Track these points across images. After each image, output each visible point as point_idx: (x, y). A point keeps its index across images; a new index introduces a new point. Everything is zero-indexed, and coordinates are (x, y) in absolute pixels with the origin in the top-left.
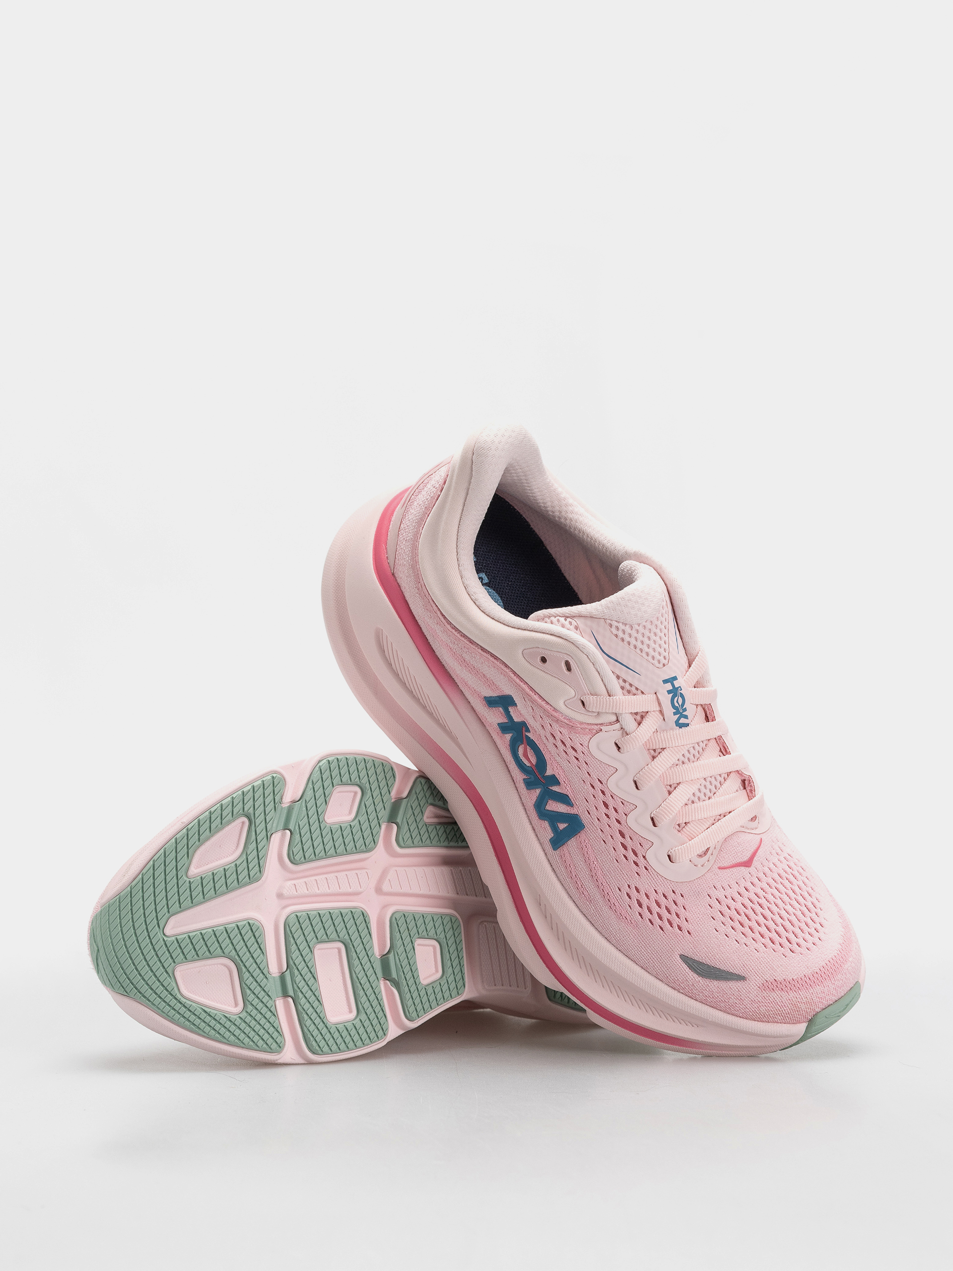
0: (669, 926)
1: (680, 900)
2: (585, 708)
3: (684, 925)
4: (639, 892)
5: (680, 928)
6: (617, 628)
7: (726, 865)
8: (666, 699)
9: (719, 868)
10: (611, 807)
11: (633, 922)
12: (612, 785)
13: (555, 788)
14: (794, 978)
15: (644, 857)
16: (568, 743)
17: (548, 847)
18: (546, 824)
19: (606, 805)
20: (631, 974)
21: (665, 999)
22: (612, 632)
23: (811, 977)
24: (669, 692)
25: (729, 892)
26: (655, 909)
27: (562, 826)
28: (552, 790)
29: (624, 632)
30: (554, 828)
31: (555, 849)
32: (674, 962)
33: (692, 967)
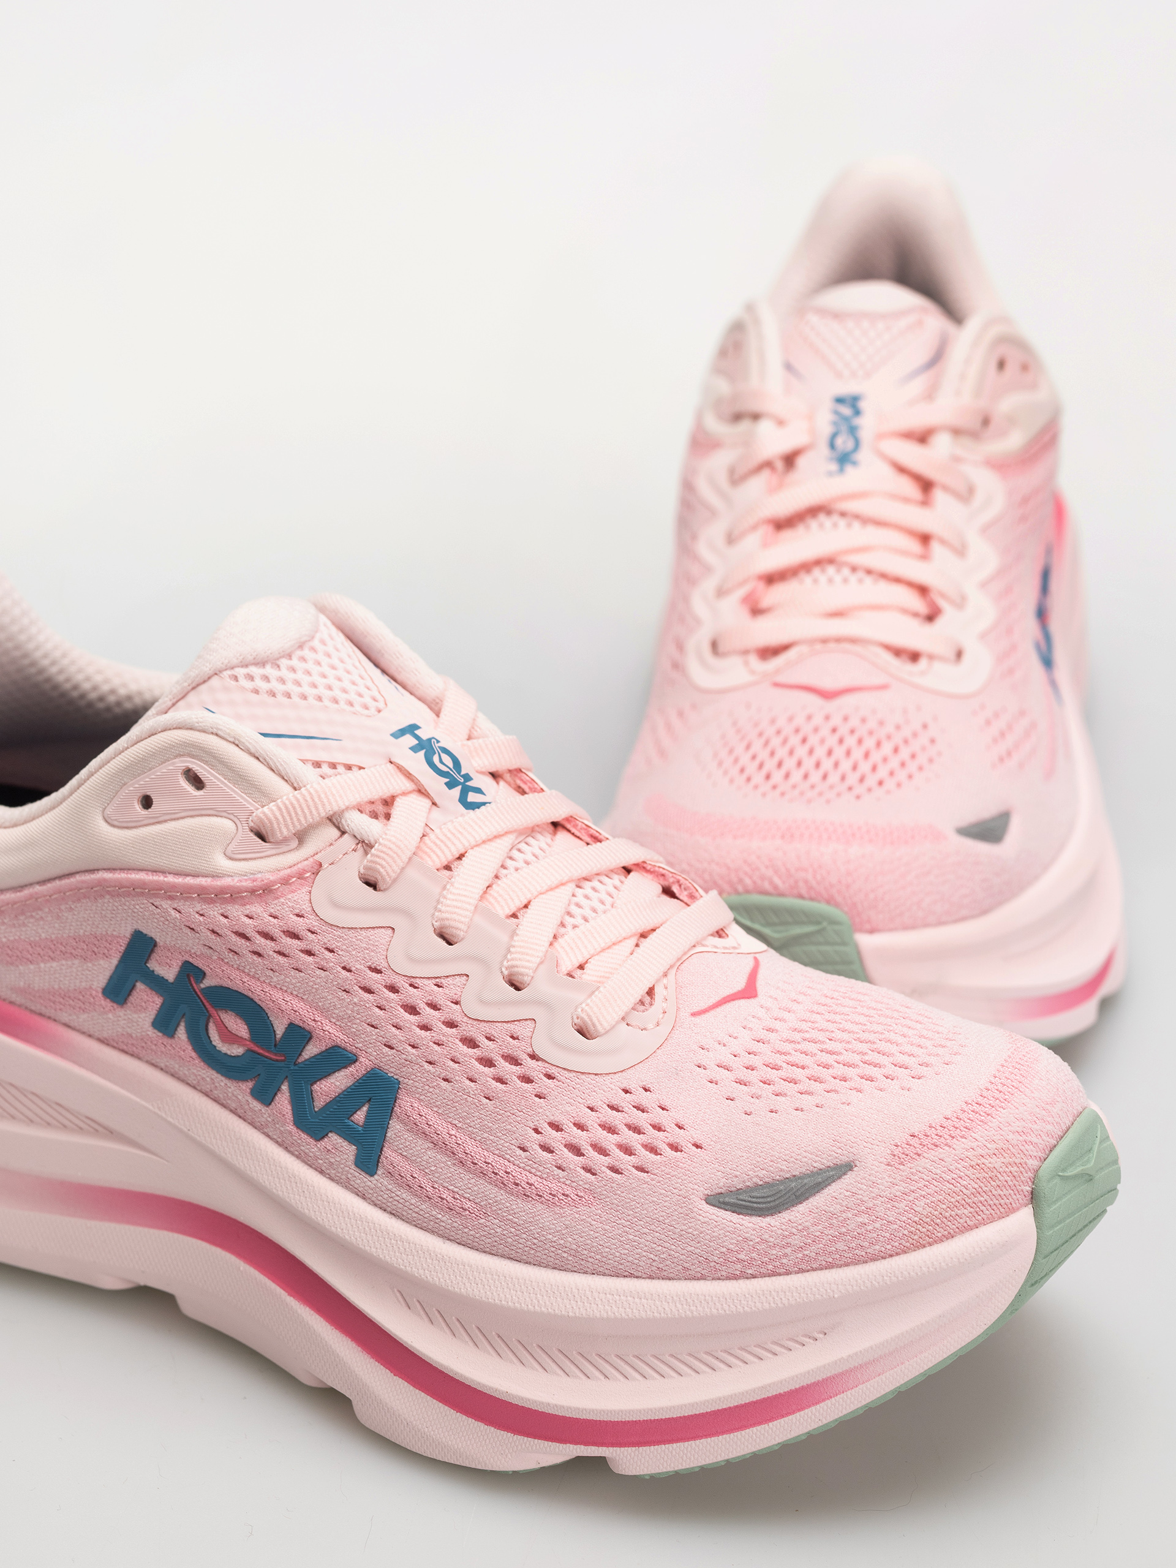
0: (653, 1156)
1: (645, 1099)
2: (269, 842)
3: (679, 1137)
4: (562, 1130)
5: (675, 1148)
6: (251, 678)
7: (703, 1006)
8: (416, 763)
9: (694, 1014)
10: (422, 1006)
11: (582, 1194)
12: (401, 964)
13: (311, 1050)
14: (949, 1114)
15: (533, 1057)
16: (275, 929)
17: (361, 1179)
18: (334, 1139)
19: (412, 1010)
20: (637, 1300)
21: (726, 1308)
22: (243, 688)
23: (980, 1099)
24: (415, 749)
25: (735, 1046)
26: (609, 1141)
27: (360, 1116)
28: (306, 1060)
29: (266, 678)
30: (350, 1134)
31: (372, 1174)
32: (701, 1218)
33: (740, 1206)
